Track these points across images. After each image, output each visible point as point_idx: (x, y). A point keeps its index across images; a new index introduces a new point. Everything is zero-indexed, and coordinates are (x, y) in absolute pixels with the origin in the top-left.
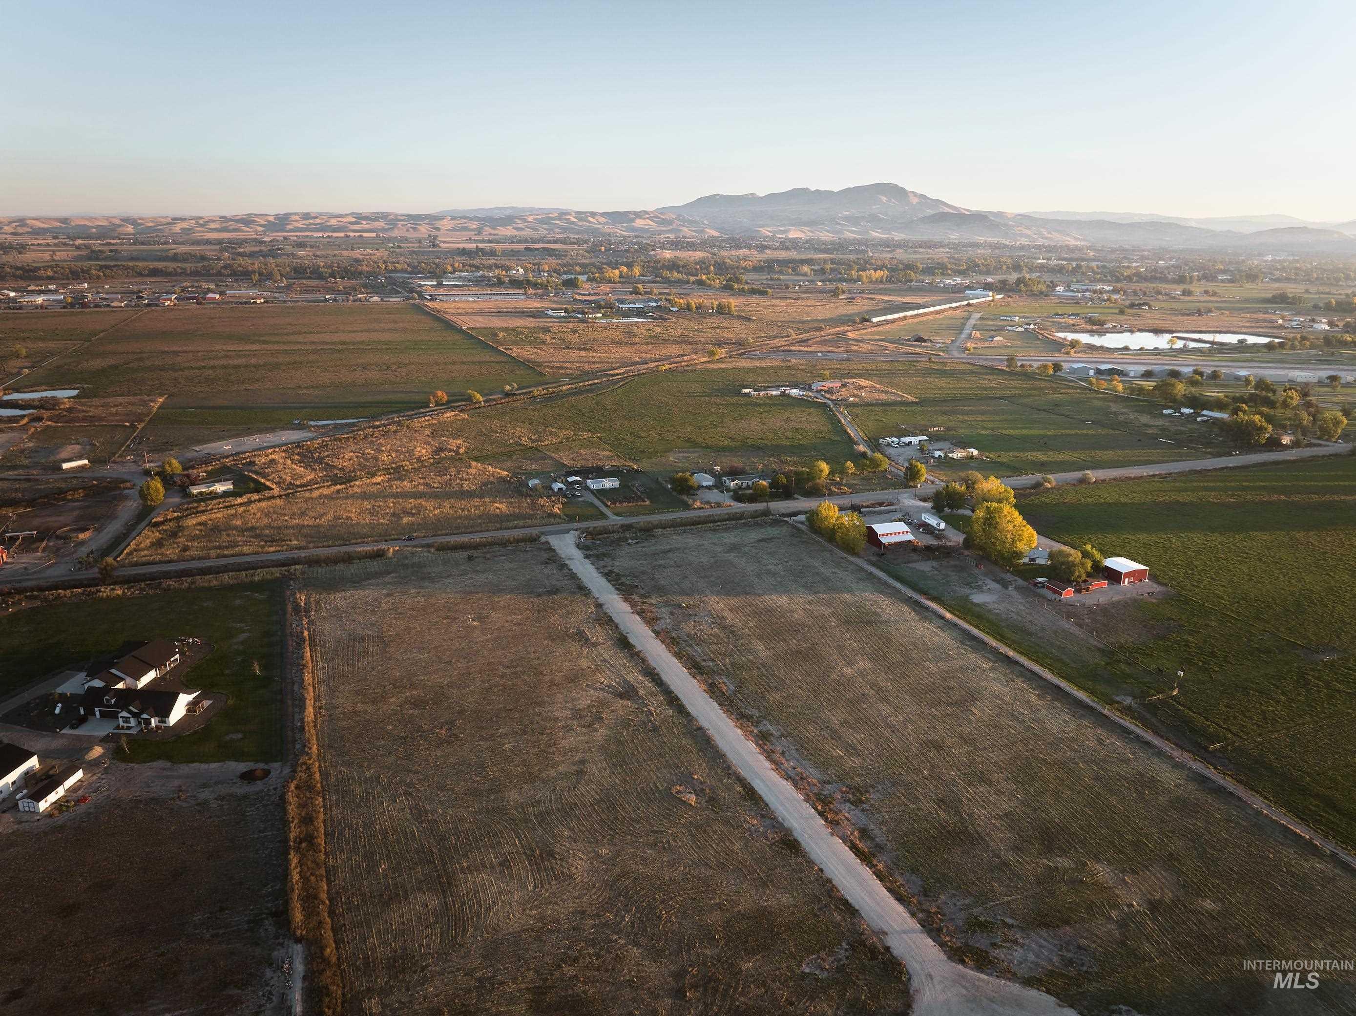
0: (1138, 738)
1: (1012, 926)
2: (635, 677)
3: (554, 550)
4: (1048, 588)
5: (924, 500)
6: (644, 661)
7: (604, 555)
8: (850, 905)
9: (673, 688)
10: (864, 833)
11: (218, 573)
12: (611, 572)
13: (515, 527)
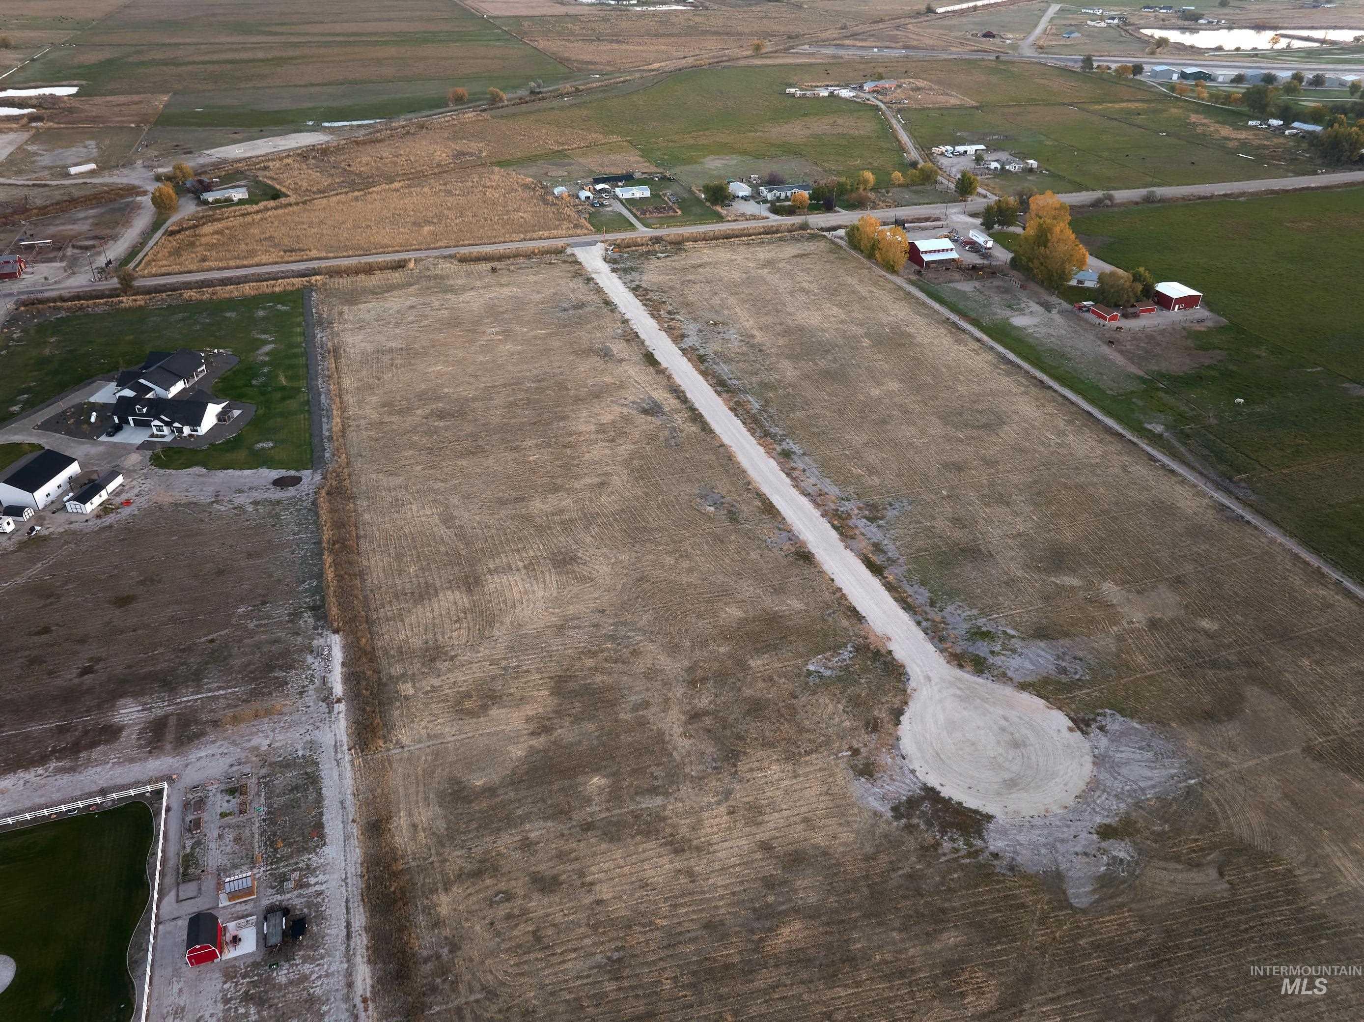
0: (1163, 466)
1: (1013, 637)
2: (661, 395)
3: (580, 263)
4: (1094, 312)
5: (973, 215)
6: (669, 377)
7: (632, 269)
8: (858, 612)
9: (697, 405)
10: (877, 547)
11: (239, 283)
12: (639, 287)
13: (540, 239)
